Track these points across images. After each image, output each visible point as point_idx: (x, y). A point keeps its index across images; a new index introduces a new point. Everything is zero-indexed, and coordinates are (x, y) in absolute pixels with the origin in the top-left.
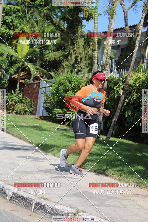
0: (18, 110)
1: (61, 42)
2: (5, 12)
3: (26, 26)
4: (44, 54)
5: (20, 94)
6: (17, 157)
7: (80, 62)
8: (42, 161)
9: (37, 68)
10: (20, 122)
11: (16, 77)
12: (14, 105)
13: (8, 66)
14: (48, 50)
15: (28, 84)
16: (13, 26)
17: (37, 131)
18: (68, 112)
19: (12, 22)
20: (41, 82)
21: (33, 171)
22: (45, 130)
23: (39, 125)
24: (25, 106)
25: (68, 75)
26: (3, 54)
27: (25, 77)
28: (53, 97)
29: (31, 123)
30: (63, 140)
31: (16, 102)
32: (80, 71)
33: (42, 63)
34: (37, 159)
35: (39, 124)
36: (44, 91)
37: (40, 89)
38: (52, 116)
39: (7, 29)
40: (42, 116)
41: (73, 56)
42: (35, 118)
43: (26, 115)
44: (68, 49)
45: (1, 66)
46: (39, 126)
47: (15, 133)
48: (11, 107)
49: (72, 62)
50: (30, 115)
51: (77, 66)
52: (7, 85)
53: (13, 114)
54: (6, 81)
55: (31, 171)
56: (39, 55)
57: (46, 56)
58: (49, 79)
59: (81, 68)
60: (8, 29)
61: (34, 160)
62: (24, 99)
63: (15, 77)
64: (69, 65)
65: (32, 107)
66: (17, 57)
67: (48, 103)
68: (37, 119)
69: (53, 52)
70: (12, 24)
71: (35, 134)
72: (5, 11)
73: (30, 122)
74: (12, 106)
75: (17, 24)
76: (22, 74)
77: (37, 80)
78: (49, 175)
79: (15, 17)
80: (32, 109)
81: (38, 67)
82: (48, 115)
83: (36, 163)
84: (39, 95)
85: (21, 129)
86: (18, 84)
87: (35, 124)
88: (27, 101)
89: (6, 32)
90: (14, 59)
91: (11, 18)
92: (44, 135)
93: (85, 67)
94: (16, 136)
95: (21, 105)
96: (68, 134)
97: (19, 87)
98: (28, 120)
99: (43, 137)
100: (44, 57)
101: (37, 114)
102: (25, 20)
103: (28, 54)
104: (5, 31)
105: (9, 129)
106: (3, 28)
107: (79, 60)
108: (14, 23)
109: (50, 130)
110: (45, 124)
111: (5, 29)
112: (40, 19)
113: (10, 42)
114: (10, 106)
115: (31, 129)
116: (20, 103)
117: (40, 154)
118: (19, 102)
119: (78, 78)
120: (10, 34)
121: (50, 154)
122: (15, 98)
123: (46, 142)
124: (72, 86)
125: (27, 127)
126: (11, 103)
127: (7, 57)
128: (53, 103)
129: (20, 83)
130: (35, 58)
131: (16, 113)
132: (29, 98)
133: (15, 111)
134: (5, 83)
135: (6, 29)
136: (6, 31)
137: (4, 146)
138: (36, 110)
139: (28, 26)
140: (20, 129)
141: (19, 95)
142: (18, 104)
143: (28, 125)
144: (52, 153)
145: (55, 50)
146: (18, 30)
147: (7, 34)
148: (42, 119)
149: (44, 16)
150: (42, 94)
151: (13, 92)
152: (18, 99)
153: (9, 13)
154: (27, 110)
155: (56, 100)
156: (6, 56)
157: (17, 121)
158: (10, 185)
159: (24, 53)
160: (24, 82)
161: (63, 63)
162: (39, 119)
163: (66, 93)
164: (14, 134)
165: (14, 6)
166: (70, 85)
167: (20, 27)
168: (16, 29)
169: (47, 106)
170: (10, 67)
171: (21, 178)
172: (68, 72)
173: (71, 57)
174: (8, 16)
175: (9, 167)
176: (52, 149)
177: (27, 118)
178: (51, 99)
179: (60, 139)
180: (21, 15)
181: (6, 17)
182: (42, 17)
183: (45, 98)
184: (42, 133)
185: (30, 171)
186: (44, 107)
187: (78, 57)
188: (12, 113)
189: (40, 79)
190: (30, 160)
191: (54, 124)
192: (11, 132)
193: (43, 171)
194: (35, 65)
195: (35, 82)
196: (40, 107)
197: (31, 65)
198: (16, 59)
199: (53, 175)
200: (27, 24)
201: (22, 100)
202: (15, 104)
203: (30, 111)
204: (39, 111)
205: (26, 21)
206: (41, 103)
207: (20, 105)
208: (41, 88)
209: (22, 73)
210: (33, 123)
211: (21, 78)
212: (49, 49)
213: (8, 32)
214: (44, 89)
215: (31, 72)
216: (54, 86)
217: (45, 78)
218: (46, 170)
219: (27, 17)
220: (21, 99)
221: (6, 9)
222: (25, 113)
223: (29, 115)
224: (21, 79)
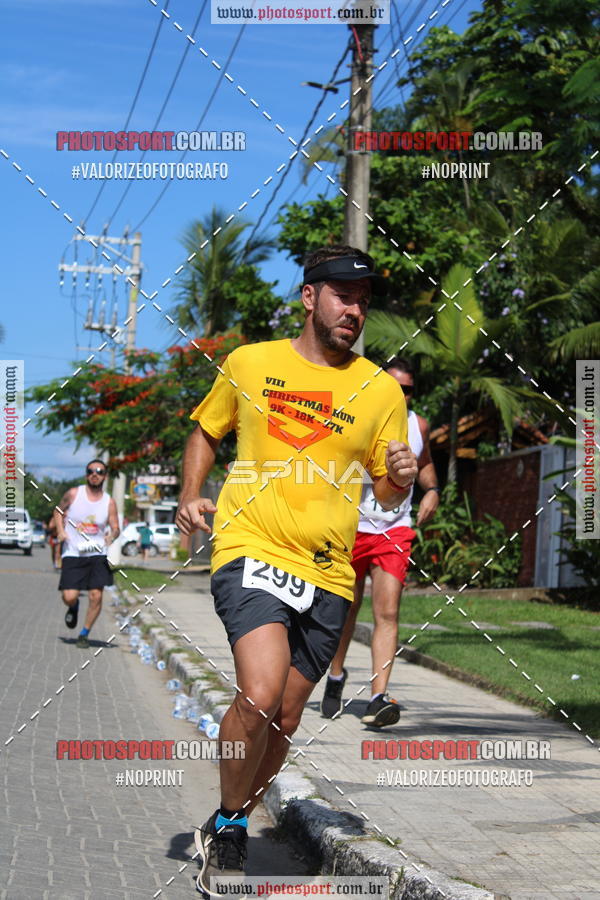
0: (458, 570)
2: (379, 185)
3: (467, 232)
4: (547, 337)
5: (461, 504)
8: (581, 778)
9: (522, 395)
11: (441, 440)
12: (441, 550)
14: (561, 317)
15: (490, 465)
16: (414, 239)
17: (546, 650)
19: (410, 219)
20: (545, 449)
21: (550, 818)
22: (576, 646)
23: (549, 627)
24: (487, 550)
27: (478, 434)
29: (517, 620)
31: (449, 539)
33: (541, 373)
34: (559, 769)
35: (552, 622)
36: (560, 486)
37: (542, 482)
39: (393, 252)
40: (560, 589)
42: (532, 600)
43: (492, 590)
46: (553, 630)
47: (458, 666)
48: (429, 561)
50: (510, 586)
55: (544, 819)
56: (525, 343)
57: (556, 345)
58: (574, 436)
60: (396, 249)
61: (549, 773)
62: (479, 522)
63: (435, 439)
65: (516, 553)
66: (441, 359)
68: (539, 600)
69: (580, 324)
70: (411, 229)
71: (539, 665)
72: (379, 182)
73: (512, 617)
74: (433, 557)
75: (428, 229)
76: (463, 425)
77: (528, 442)
79: (419, 201)
80: (513, 561)
81: (525, 390)
82: (581, 582)
83: (558, 784)
84: (539, 502)
85: (480, 646)
86: (452, 465)
87: (535, 625)
88: (493, 533)
89: (389, 263)
90: (426, 365)
91: (406, 207)
92: (576, 665)
94: (464, 675)
95: (471, 550)
97: (457, 479)
98: (502, 610)
99: (575, 677)
100: (550, 348)
101: (536, 579)
102: (458, 210)
103: (482, 342)
104: (384, 260)
105: (432, 649)
106: (376, 249)
108: (417, 223)
110: (573, 622)
111: (383, 254)
112: (520, 197)
113: (407, 301)
114: (425, 558)
115: (522, 647)
116: (464, 542)
117: (572, 748)
118: (458, 537)
120: (403, 268)
122: (442, 524)
123: (589, 696)
126: (428, 543)
129: (462, 463)
131: (452, 583)
132: (497, 518)
133: (446, 577)
135: (388, 254)
136: (389, 259)
137: (420, 720)
138: (532, 564)
139: (474, 232)
140: (477, 646)
141: (460, 511)
142: (456, 546)
143: (506, 629)
145: (589, 314)
146: (434, 250)
147: (392, 270)
148: (561, 602)
149: (537, 184)
152: (455, 527)
153: (394, 188)
154: (496, 566)
157: (459, 617)
158: (465, 881)
159: (467, 341)
160: (474, 457)
162: (545, 602)
164: (455, 669)
165: (412, 160)
167: (443, 237)
168: (427, 249)
171: (505, 849)
174: (391, 201)
175: (450, 807)
177: (498, 602)
180: (440, 188)
181: (384, 203)
182: (529, 190)
183: (563, 515)
184: (566, 658)
185: (537, 821)
186: (562, 551)
188: (433, 583)
189: (539, 439)
192: (439, 662)
193: (593, 818)
194: (512, 383)
195: (518, 453)
196: (546, 552)
197: (499, 386)
200: (470, 223)
201: (472, 530)
202: (446, 548)
203: (509, 572)
204: (544, 568)
205: (463, 213)
206: (550, 537)
207: (467, 549)
208: (546, 477)
209: (464, 420)
210: (527, 620)
211: (461, 439)
212: (565, 313)
213: (396, 264)
214: (558, 480)
215: (498, 412)
217: (556, 434)
219: (468, 197)
220: (466, 523)
221: (381, 173)
222: (489, 581)
223: (503, 587)
224: (459, 443)
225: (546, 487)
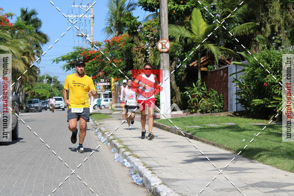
0: (203, 107)
1: (248, 10)
5: (203, 86)
7: (279, 32)
8: (247, 173)
9: (221, 49)
10: (209, 123)
11: (195, 65)
12: (197, 101)
13: (183, 52)
14: (232, 23)
15: (212, 72)
17: (234, 132)
18: (271, 102)
20: (229, 66)
22: (244, 130)
23: (234, 124)
24: (212, 101)
25: (265, 52)
26: (174, 38)
27: (207, 62)
28: (248, 84)
29: (224, 123)
30: (271, 140)
31: (200, 98)
32: (280, 44)
33: (226, 41)
34: (241, 170)
35: (235, 123)
36: (235, 78)
38: (250, 110)
40: (237, 112)
41: (268, 26)
42: (228, 116)
43: (215, 113)
44: (259, 18)
45: (174, 52)
46: (235, 125)
48: (194, 105)
49: (268, 35)
50: (221, 112)
51: (275, 38)
52: (185, 77)
53: (198, 114)
54: (182, 71)
57: (231, 32)
58: (239, 61)
59: (281, 40)
60: (177, 4)
61: (238, 172)
62: (209, 92)
63: (193, 65)
64: (264, 38)
65: (222, 101)
66: (193, 39)
67: (242, 93)
68: (230, 116)
69: (239, 24)
71: (232, 137)
73: (222, 122)
76: (202, 60)
77: (224, 64)
78: (262, 189)
80: (221, 104)
81: (222, 47)
82: (244, 109)
83: (241, 175)
84: (229, 84)
85: (212, 132)
86: (199, 73)
87: (230, 124)
88: (214, 95)
90: (189, 41)
92: (244, 136)
93: (287, 39)
94: (208, 142)
95: (207, 101)
96: (276, 132)
97: (201, 78)
98: (219, 120)
99: (244, 140)
101: (229, 109)
103: (207, 32)
104: (173, 7)
105: (196, 134)
106: (171, 4)
107: (277, 29)
109: (251, 128)
110: (242, 122)
113: (181, 20)
114: (192, 104)
115: (226, 131)
116: (205, 98)
118: (203, 97)
119: (278, 54)
120: (180, 9)
121: (257, 161)
122: (197, 93)
124: (273, 66)
125: (220, 128)
126: (193, 99)
127: (180, 41)
128: (249, 93)
129: (202, 72)
130: (216, 37)
131: (202, 112)
132: (215, 90)
133: (200, 110)
134: (182, 74)
135: (174, 5)
136: (175, 7)
137: (194, 157)
138: (227, 104)
141: (203, 88)
142: (202, 100)
143: (220, 126)
144: (259, 159)
145: (242, 21)
146: (190, 3)
147: (176, 10)
148: (238, 116)
150: (233, 82)
151: (194, 85)
152: (202, 94)
154: (215, 106)
155: (252, 88)
156: (179, 39)
157: (205, 123)
159: (202, 32)
160: (206, 70)
161: (255, 37)
162: (232, 116)
163: (266, 77)
164: (205, 140)
166: (268, 65)
168: (187, 3)
169: (241, 97)
170: (186, 53)
172: (263, 48)
173: (265, 27)
176: (258, 155)
177: (217, 117)
178: (246, 88)
179: (266, 139)
183: (237, 87)
184: (240, 134)
186: (237, 99)
187: (275, 26)
188: (196, 112)
189: (227, 63)
191: (255, 120)
192: (199, 138)
193: (253, 185)
194: (217, 45)
195: (220, 68)
196: (231, 100)
197: (213, 47)
198: (192, 41)
199: (267, 189)
201: (207, 94)
202: (199, 101)
203: (220, 107)
204: (232, 105)
206: (233, 95)
208: (230, 76)
209: (202, 58)
210: (227, 123)
212: (233, 21)
213: (177, 8)
214: (234, 76)
215: (213, 55)
216: (248, 70)
217: (233, 61)
218: (257, 183)
220: (205, 92)
222: (214, 110)
223: (218, 112)
224: (201, 66)
225: (230, 78)
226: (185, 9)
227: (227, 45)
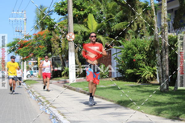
1: (123, 14)
4: (111, 26)
6: (103, 115)
7: (142, 28)
9: (107, 39)
13: (83, 41)
14: (113, 22)
16: (82, 8)
18: (138, 71)
19: (81, 4)
20: (112, 49)
22: (121, 89)
25: (134, 40)
26: (77, 32)
28: (124, 60)
30: (138, 95)
32: (143, 35)
33: (110, 34)
34: (119, 114)
36: (116, 56)
38: (125, 76)
39: (78, 11)
40: (117, 78)
41: (135, 24)
43: (103, 79)
44: (130, 19)
45: (78, 41)
46: (116, 86)
47: (98, 95)
49: (135, 29)
51: (140, 31)
56: (106, 28)
57: (113, 28)
58: (118, 46)
59: (143, 33)
64: (133, 31)
66: (89, 32)
67: (120, 66)
68: (113, 80)
69: (117, 23)
70: (81, 6)
71: (114, 93)
73: (108, 84)
75: (85, 6)
77: (108, 48)
80: (107, 72)
81: (107, 37)
82: (121, 76)
84: (112, 60)
85: (102, 91)
90: (87, 34)
91: (80, 2)
92: (122, 93)
93: (147, 32)
94: (99, 97)
96: (141, 90)
98: (106, 83)
99: (121, 95)
100: (111, 29)
101: (112, 76)
103: (98, 28)
104: (76, 13)
106: (75, 11)
107: (141, 26)
108: (83, 5)
109: (125, 88)
110: (120, 84)
113: (82, 21)
115: (110, 90)
117: (122, 110)
119: (142, 41)
121: (129, 108)
123: (124, 99)
124: (139, 49)
125: (107, 88)
127: (81, 34)
128: (124, 66)
130: (103, 31)
132: (103, 64)
136: (77, 13)
138: (111, 73)
139: (94, 6)
144: (131, 107)
145: (119, 21)
146: (87, 10)
147: (78, 15)
148: (118, 80)
150: (114, 59)
154: (104, 74)
155: (126, 63)
156: (80, 32)
161: (128, 31)
162: (115, 80)
163: (134, 55)
166: (136, 48)
167: (88, 7)
168: (85, 10)
169: (120, 68)
170: (85, 41)
172: (133, 38)
173: (133, 25)
176: (130, 104)
177: (105, 81)
178: (122, 62)
179: (135, 95)
181: (75, 1)
183: (117, 62)
184: (119, 91)
186: (117, 70)
187: (140, 24)
189: (111, 47)
190: (114, 115)
191: (128, 82)
194: (104, 36)
197: (102, 37)
205: (92, 2)
206: (114, 67)
208: (113, 55)
210: (111, 84)
213: (79, 14)
216: (123, 51)
217: (114, 46)
222: (103, 77)
223: (106, 78)
225: (113, 57)
226: (84, 14)
227: (111, 36)
